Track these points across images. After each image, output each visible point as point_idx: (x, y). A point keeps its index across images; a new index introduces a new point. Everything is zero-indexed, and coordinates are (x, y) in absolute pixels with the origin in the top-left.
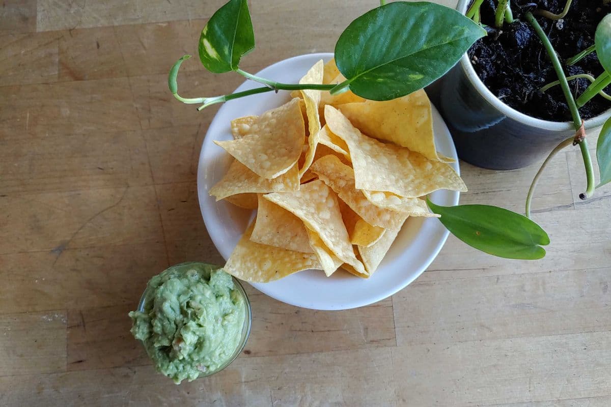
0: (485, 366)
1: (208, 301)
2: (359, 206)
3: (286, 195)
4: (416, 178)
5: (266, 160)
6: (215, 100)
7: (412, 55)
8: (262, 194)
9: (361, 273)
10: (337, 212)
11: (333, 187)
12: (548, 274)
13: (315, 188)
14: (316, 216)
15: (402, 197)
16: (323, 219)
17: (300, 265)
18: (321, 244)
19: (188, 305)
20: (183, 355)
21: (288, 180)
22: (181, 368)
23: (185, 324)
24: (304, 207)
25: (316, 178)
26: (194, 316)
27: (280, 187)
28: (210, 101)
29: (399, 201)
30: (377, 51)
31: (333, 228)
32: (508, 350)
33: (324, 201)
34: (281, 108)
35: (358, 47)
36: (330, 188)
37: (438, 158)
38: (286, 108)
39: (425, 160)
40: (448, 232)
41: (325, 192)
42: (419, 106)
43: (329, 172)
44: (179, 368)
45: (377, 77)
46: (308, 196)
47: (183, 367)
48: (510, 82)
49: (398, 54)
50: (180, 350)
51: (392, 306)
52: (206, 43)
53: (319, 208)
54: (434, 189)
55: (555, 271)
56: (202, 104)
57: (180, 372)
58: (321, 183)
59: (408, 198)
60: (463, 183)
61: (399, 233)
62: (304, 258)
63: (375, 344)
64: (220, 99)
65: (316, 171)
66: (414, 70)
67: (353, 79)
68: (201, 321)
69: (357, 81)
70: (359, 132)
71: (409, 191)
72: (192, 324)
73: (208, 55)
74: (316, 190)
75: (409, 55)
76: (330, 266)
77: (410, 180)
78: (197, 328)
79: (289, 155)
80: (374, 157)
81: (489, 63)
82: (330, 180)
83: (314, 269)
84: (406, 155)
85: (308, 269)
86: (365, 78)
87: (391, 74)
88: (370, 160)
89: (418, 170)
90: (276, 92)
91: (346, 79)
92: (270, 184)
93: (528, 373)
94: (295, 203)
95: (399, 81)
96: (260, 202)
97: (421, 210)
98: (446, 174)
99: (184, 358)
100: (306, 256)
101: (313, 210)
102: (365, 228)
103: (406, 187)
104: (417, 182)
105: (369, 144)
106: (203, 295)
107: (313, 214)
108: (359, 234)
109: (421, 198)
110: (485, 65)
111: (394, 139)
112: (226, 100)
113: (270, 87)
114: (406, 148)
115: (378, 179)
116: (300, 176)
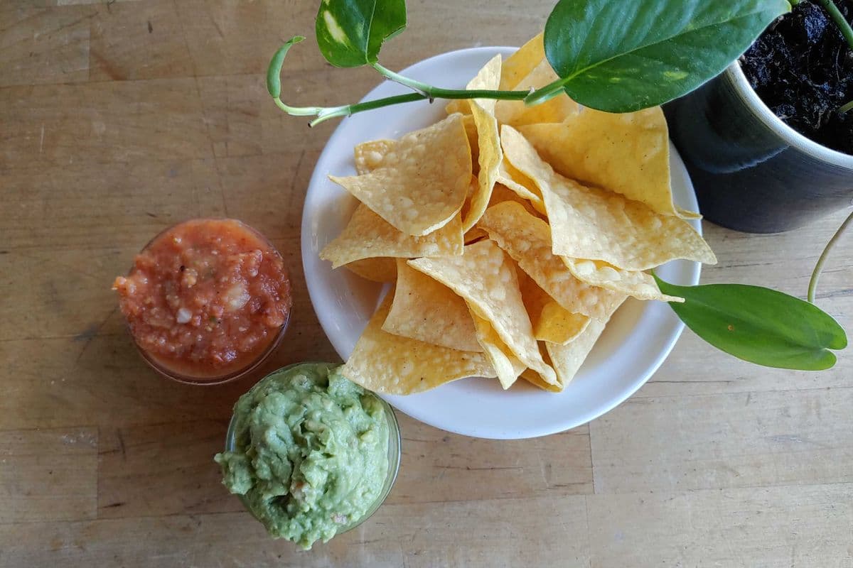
0: (727, 527)
1: (332, 417)
2: (550, 282)
4: (639, 242)
5: (411, 207)
6: (338, 112)
7: (669, 40)
8: (404, 260)
9: (552, 384)
10: (515, 290)
11: (510, 252)
12: (825, 392)
13: (484, 252)
14: (485, 295)
15: (620, 270)
16: (496, 301)
17: (458, 371)
18: (495, 337)
19: (304, 429)
20: (309, 504)
21: (445, 239)
22: (308, 525)
23: (305, 457)
24: (468, 282)
26: (316, 444)
27: (433, 249)
28: (327, 113)
29: (616, 276)
30: (613, 32)
31: (510, 314)
32: (761, 505)
33: (496, 272)
34: (433, 128)
35: (583, 24)
36: (505, 252)
37: (675, 212)
38: (440, 129)
39: (650, 213)
40: (683, 326)
41: (498, 259)
42: (649, 130)
43: (504, 228)
44: (306, 525)
45: (609, 76)
46: (472, 265)
47: (312, 522)
48: (791, 94)
49: (648, 36)
50: (304, 498)
51: (589, 434)
52: (329, 18)
53: (489, 284)
54: (668, 259)
55: (835, 387)
56: (316, 117)
57: (309, 531)
58: (492, 244)
59: (629, 272)
60: (709, 251)
61: (608, 325)
62: (463, 359)
63: (562, 490)
64: (342, 110)
65: (485, 226)
66: (672, 63)
67: (570, 78)
68: (328, 449)
69: (577, 80)
70: (550, 168)
71: (630, 261)
72: (316, 455)
73: (330, 37)
74: (485, 255)
75: (664, 39)
76: (508, 373)
77: (630, 244)
78: (325, 460)
79: (447, 199)
80: (576, 206)
81: (762, 64)
82: (506, 241)
83: (479, 376)
84: (621, 205)
85: (470, 376)
86: (590, 77)
87: (635, 70)
88: (571, 210)
89: (640, 229)
90: (431, 101)
91: (557, 77)
92: (417, 245)
93: (792, 539)
94: (456, 274)
95: (648, 81)
96: (400, 272)
97: (650, 291)
98: (684, 236)
99: (311, 509)
100: (466, 356)
101: (480, 286)
102: (558, 315)
103: (625, 254)
104: (640, 246)
105: (567, 186)
106: (322, 409)
107: (481, 292)
108: (547, 324)
109: (646, 272)
110: (757, 67)
111: (604, 180)
112: (352, 113)
113: (421, 93)
114: (622, 196)
115: (586, 241)
116: (462, 233)
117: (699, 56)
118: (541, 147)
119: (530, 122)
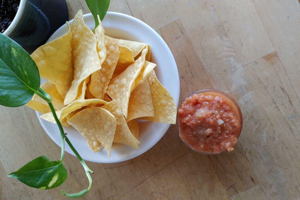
2: (112, 65)
3: (121, 107)
4: (85, 39)
5: (107, 125)
6: (84, 165)
8: (126, 119)
9: (148, 49)
10: (121, 76)
11: (108, 83)
13: (112, 93)
14: (127, 86)
15: (97, 42)
16: (127, 81)
17: (157, 84)
18: (140, 76)
21: (113, 108)
24: (124, 94)
25: (107, 95)
27: (118, 111)
28: (86, 168)
29: (100, 43)
30: (8, 81)
31: (130, 74)
33: (117, 85)
34: (77, 128)
35: (10, 94)
36: (109, 85)
37: (69, 32)
38: (76, 126)
39: (74, 40)
40: (108, 12)
41: (112, 86)
42: (44, 53)
43: (100, 89)
45: (25, 76)
46: (118, 95)
48: (9, 8)
49: (5, 68)
51: (160, 29)
52: (51, 184)
53: (122, 86)
56: (89, 172)
58: (108, 91)
59: (97, 39)
60: (78, 14)
61: (119, 38)
62: (152, 84)
63: (183, 30)
64: (83, 164)
65: (103, 96)
66: (10, 55)
67: (33, 90)
69: (33, 87)
70: (73, 82)
71: (93, 40)
73: (58, 181)
74: (113, 92)
75: (3, 62)
76: (150, 66)
79: (98, 114)
80: (82, 67)
81: (2, 23)
82: (105, 86)
83: (156, 76)
84: (75, 51)
85: (157, 79)
86: (29, 83)
87: (19, 67)
88: (84, 68)
89: (81, 41)
90: (66, 134)
91: (35, 94)
92: (119, 117)
94: (124, 99)
95: (21, 61)
96: (131, 119)
97: (100, 29)
98: (76, 24)
100: (151, 83)
101: (124, 89)
102: (123, 57)
103: (91, 43)
104: (86, 39)
105: (77, 74)
107: (126, 88)
108: (128, 59)
109: (94, 33)
110: (4, 24)
111: (69, 61)
112: (82, 160)
113: (65, 139)
114: (72, 53)
116: (108, 103)
117: (4, 46)
118: (67, 88)
119: (60, 95)
